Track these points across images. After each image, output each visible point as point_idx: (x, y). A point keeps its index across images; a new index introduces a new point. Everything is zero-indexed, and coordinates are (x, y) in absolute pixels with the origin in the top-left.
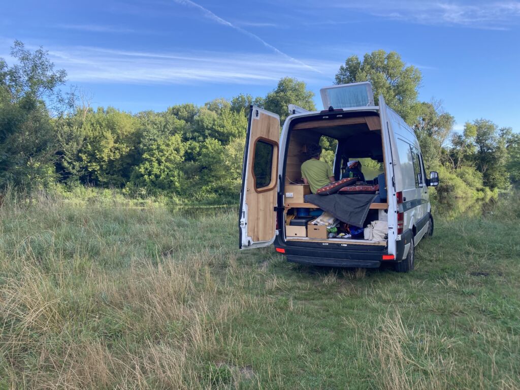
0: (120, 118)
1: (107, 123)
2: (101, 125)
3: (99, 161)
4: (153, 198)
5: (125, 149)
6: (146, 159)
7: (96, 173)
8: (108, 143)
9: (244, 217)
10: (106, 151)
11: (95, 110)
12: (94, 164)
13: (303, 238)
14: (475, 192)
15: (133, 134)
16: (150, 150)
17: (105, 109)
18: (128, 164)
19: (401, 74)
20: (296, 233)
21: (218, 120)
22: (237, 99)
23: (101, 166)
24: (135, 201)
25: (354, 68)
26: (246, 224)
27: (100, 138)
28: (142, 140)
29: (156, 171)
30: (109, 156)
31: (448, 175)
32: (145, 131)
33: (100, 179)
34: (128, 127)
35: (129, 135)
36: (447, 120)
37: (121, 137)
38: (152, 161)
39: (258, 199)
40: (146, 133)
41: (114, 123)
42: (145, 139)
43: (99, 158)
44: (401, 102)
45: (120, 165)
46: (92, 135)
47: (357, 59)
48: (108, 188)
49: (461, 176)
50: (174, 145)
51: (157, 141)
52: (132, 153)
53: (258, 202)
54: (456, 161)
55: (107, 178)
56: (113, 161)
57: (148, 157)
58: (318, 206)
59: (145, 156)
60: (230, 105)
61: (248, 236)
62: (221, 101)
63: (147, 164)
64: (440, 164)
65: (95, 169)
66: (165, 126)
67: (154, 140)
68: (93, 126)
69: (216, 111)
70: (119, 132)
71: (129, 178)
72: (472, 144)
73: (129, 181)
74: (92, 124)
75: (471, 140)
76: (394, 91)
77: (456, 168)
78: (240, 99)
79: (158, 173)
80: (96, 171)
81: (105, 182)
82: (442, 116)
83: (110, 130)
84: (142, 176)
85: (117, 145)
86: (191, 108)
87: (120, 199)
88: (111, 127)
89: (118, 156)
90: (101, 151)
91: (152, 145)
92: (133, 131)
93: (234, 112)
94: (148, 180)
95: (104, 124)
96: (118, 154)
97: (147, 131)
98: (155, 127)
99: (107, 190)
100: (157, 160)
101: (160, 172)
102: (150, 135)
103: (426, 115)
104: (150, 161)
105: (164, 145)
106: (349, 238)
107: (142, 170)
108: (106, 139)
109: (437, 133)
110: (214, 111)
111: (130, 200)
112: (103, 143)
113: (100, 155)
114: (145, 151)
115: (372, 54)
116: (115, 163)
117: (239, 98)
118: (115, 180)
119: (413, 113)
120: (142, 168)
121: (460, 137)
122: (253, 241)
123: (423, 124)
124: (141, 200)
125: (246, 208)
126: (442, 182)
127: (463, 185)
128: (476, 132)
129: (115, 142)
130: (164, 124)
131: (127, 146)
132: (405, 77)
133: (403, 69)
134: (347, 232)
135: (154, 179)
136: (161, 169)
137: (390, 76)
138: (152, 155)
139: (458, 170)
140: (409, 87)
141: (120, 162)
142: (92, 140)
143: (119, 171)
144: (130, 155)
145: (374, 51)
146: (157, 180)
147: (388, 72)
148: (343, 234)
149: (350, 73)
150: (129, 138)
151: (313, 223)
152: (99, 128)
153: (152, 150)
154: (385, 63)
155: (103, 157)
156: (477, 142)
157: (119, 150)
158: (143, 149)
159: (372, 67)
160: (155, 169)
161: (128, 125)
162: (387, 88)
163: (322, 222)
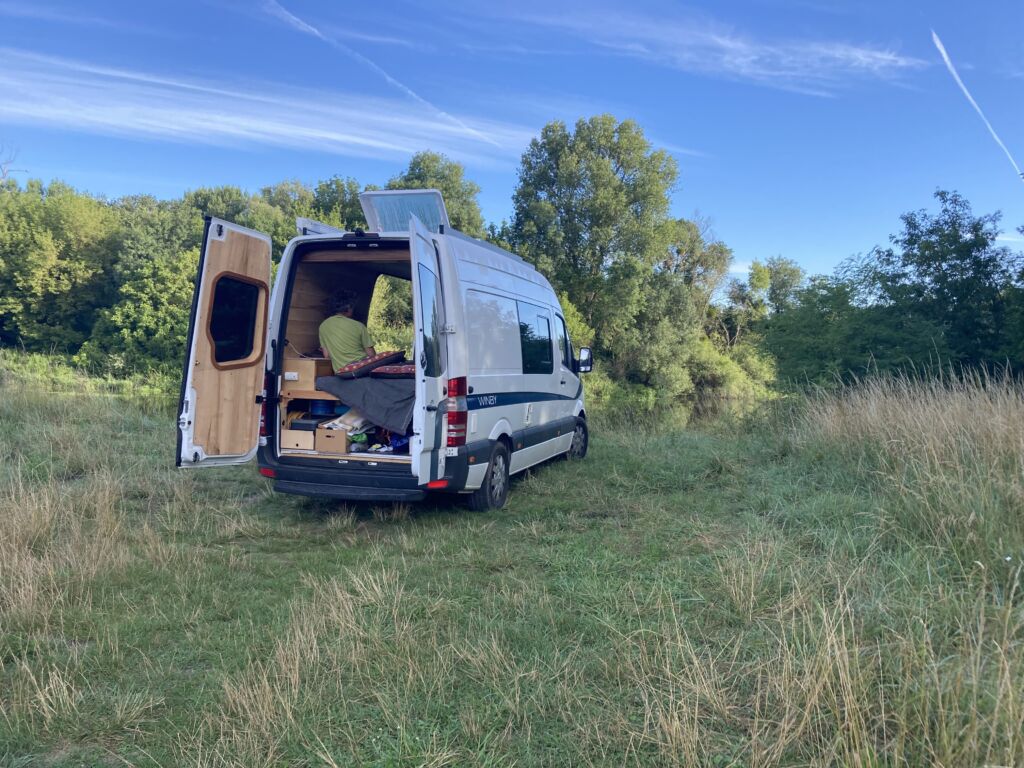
0: (75, 207)
1: (43, 214)
2: (30, 219)
3: (23, 294)
4: (139, 377)
5: (83, 272)
6: (129, 297)
7: (14, 319)
8: (45, 258)
9: (186, 412)
10: (40, 273)
11: (23, 185)
12: (11, 300)
13: (309, 452)
14: (763, 389)
15: (102, 242)
16: (136, 277)
17: (46, 185)
18: (88, 303)
19: (641, 163)
20: (297, 442)
21: (285, 226)
22: (328, 186)
23: (27, 306)
24: (100, 381)
25: (558, 145)
26: (189, 423)
27: (27, 246)
28: (120, 255)
29: (147, 320)
30: (45, 286)
31: (716, 356)
32: (127, 239)
33: (24, 332)
34: (91, 226)
35: (94, 244)
36: (720, 256)
37: (75, 248)
38: (140, 300)
39: (219, 379)
40: (129, 242)
41: (59, 218)
42: (127, 253)
43: (24, 287)
44: (638, 216)
45: (69, 304)
46: (8, 238)
47: (563, 128)
48: (39, 351)
49: (740, 359)
50: (189, 270)
51: (153, 260)
52: (98, 282)
53: (219, 386)
54: (732, 331)
55: (39, 331)
56: (55, 296)
57: (132, 291)
58: (337, 396)
59: (126, 288)
60: (312, 194)
61: (195, 444)
62: (294, 186)
63: (129, 307)
64: (704, 334)
65: (13, 311)
66: (172, 231)
67: (148, 257)
68: (12, 220)
69: (283, 208)
70: (71, 236)
71: (90, 333)
72: (762, 301)
73: (89, 340)
74: (10, 216)
75: (762, 294)
76: (628, 194)
77: (732, 344)
78: (334, 186)
79: (152, 326)
80: (14, 315)
81: (33, 338)
82: (712, 246)
83: (49, 232)
84: (118, 329)
85: (64, 264)
86: (234, 197)
87: (66, 375)
88: (54, 224)
89: (66, 286)
90: (26, 274)
91: (142, 268)
92: (102, 235)
93: (319, 211)
94: (129, 339)
95: (36, 217)
96: (66, 282)
97: (133, 239)
98: (151, 230)
99: (37, 357)
100: (151, 298)
101: (156, 323)
102: (140, 247)
103: (684, 244)
104: (137, 301)
105: (168, 270)
106: (387, 453)
107: (118, 319)
108: (40, 248)
109: (701, 277)
110: (278, 207)
111: (88, 379)
112: (32, 257)
113: (26, 281)
114: (125, 280)
115: (591, 121)
116: (58, 301)
117: (331, 184)
118: (58, 336)
119: (659, 237)
120: (118, 313)
121: (742, 287)
122: (206, 453)
123: (678, 260)
124: (112, 381)
125: (192, 396)
126: (705, 369)
127: (742, 376)
128: (769, 281)
129: (61, 257)
130: (171, 225)
131: (87, 267)
132: (648, 170)
133: (647, 154)
134: (384, 443)
135: (143, 338)
136: (157, 317)
137: (622, 165)
138: (142, 289)
139: (735, 348)
140: (655, 189)
141: (70, 300)
142: (7, 248)
143: (67, 318)
144: (93, 285)
145: (594, 116)
146: (148, 339)
147: (619, 158)
148: (379, 446)
149: (550, 154)
150: (93, 250)
151: (326, 426)
152: (25, 224)
153: (141, 277)
154: (615, 140)
155: (31, 287)
156: (771, 299)
157: (69, 273)
158: (121, 274)
159: (590, 146)
160: (145, 318)
161: (92, 224)
162: (615, 189)
163: (341, 425)
